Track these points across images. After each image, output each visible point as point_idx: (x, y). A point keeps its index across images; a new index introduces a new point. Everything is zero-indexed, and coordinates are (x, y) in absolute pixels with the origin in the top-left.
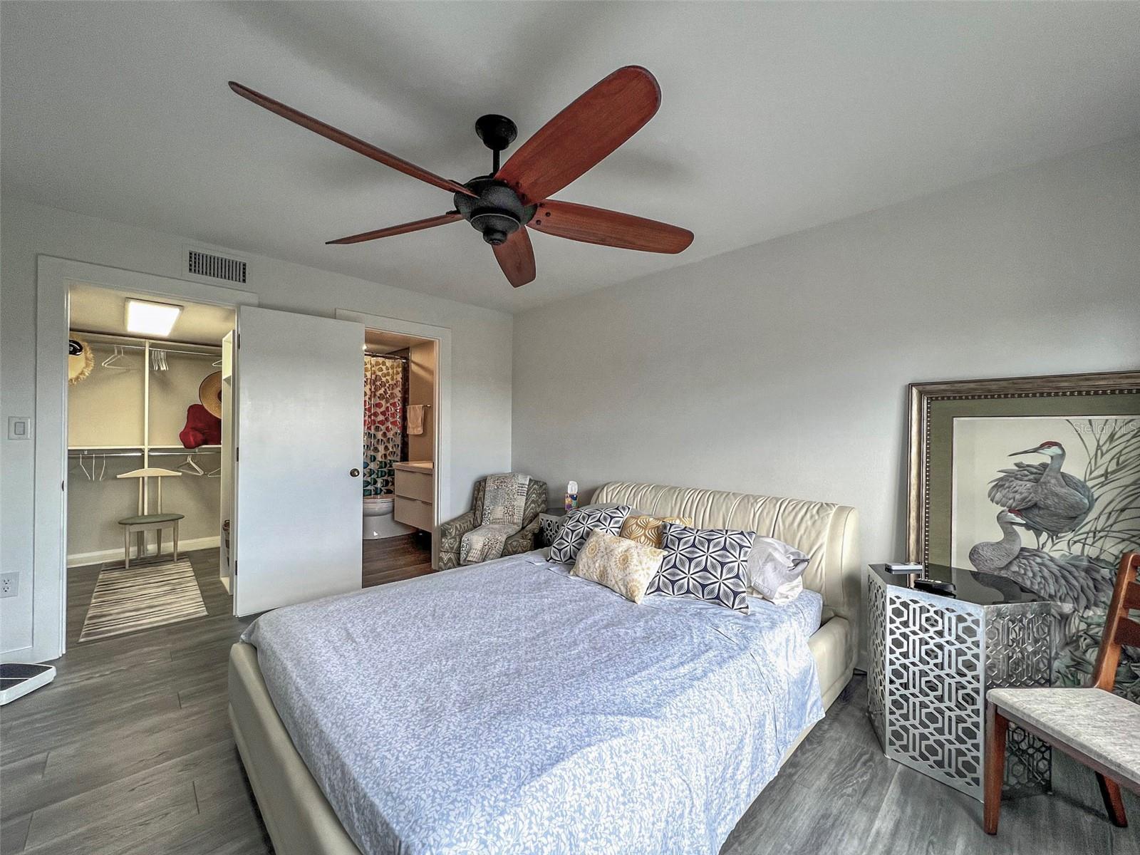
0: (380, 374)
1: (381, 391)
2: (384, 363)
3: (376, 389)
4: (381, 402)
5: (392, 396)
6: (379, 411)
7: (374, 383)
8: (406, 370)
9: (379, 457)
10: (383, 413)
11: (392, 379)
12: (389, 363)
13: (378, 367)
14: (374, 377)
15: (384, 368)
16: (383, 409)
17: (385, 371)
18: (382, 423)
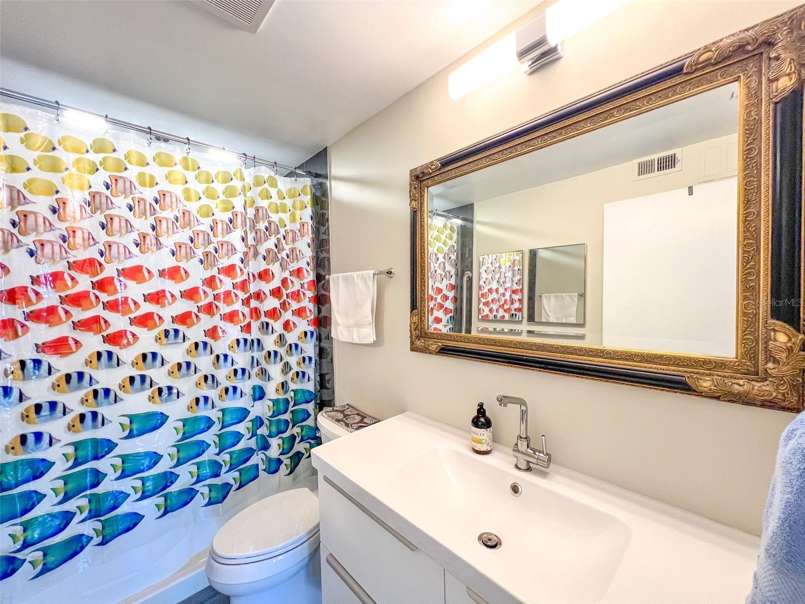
0: (265, 204)
1: (270, 244)
2: (274, 184)
3: (258, 241)
4: (270, 267)
5: (293, 254)
6: (267, 287)
7: (253, 227)
8: (320, 200)
9: (272, 392)
10: (276, 293)
11: (293, 220)
12: (284, 184)
13: (259, 189)
14: (251, 212)
15: (273, 192)
16: (276, 283)
17: (275, 199)
18: (273, 314)
